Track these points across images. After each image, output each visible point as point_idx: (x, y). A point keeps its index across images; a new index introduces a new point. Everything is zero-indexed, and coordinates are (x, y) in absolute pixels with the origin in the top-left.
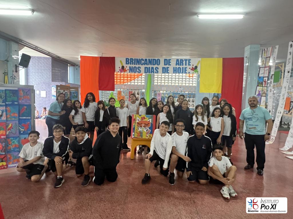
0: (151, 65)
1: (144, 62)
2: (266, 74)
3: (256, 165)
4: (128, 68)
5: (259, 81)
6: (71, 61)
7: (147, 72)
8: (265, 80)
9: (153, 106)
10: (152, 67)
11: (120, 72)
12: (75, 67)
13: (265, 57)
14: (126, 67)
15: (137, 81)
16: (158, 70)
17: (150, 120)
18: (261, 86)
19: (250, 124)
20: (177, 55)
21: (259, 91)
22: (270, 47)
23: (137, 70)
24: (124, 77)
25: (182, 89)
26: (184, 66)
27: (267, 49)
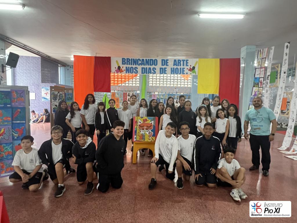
0: (148, 65)
1: (141, 62)
2: (262, 74)
3: (261, 166)
4: (124, 68)
5: (255, 82)
6: (62, 61)
7: (144, 73)
8: (261, 80)
9: (153, 108)
10: (149, 68)
11: (116, 72)
12: (66, 67)
13: (260, 58)
14: (123, 67)
15: (131, 82)
16: (155, 70)
17: (153, 122)
18: (257, 87)
19: (254, 125)
20: (174, 55)
21: (255, 92)
22: (265, 48)
23: (134, 71)
24: (118, 79)
25: (177, 90)
26: (182, 67)
27: (263, 50)
